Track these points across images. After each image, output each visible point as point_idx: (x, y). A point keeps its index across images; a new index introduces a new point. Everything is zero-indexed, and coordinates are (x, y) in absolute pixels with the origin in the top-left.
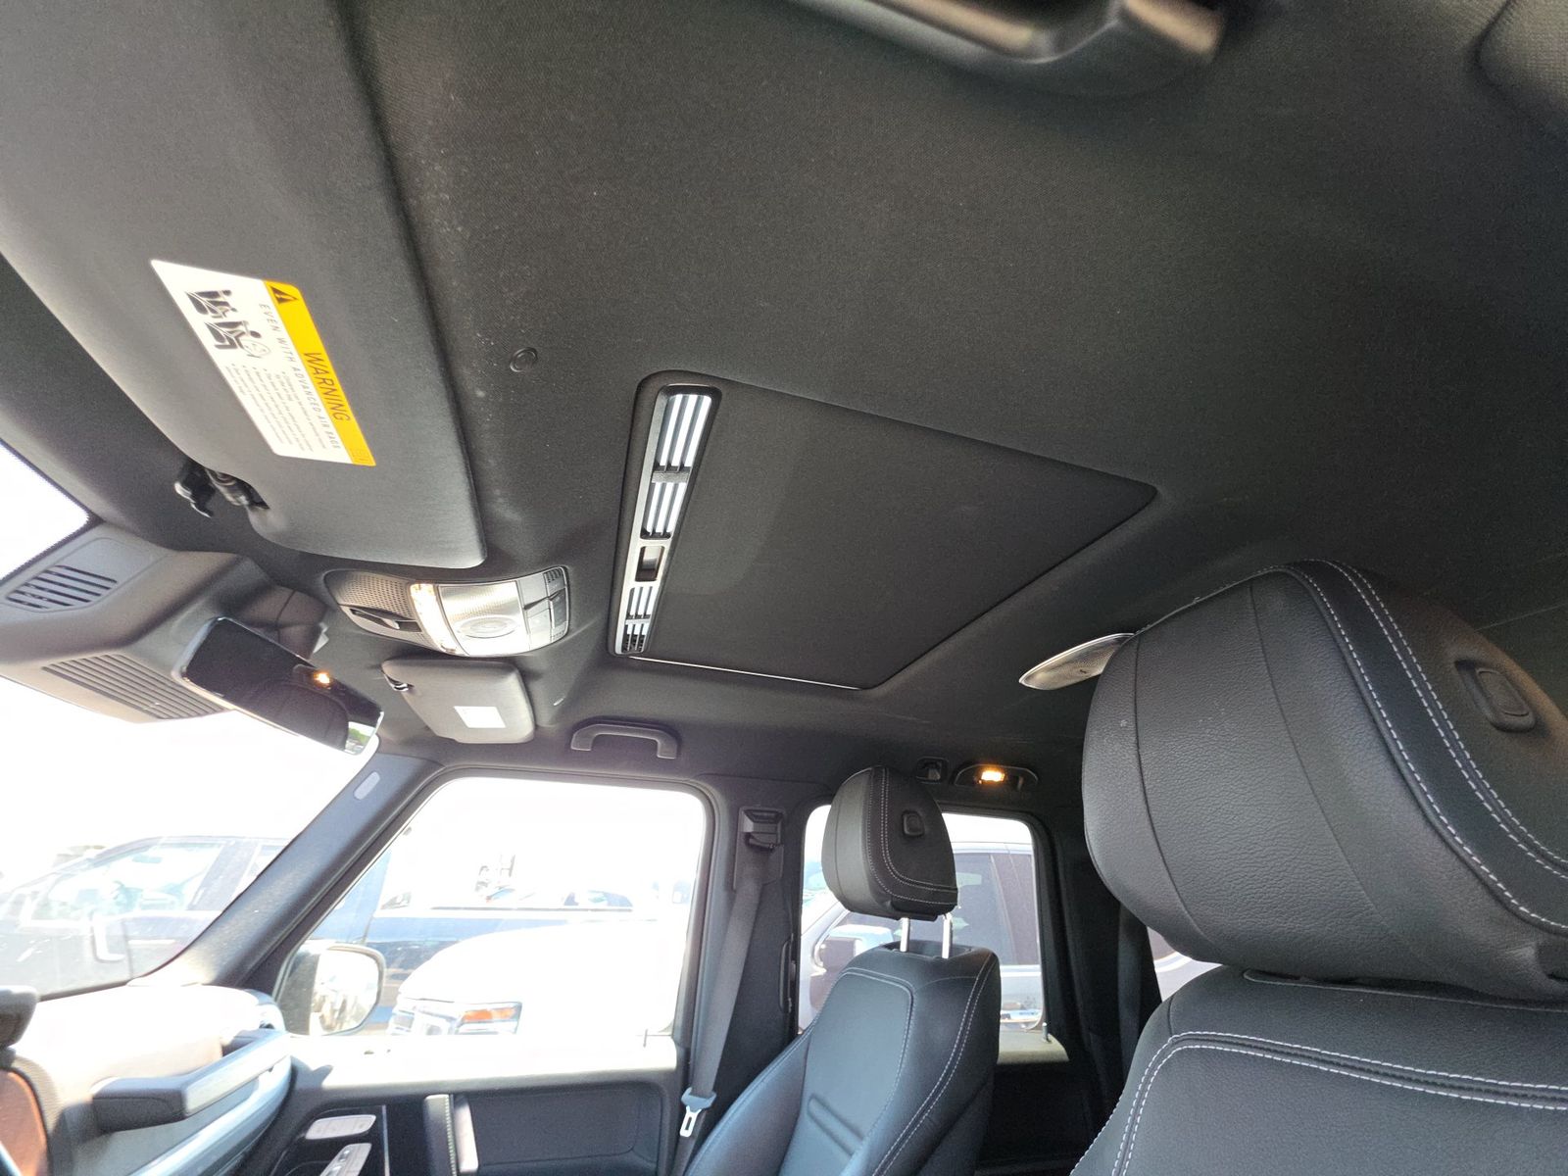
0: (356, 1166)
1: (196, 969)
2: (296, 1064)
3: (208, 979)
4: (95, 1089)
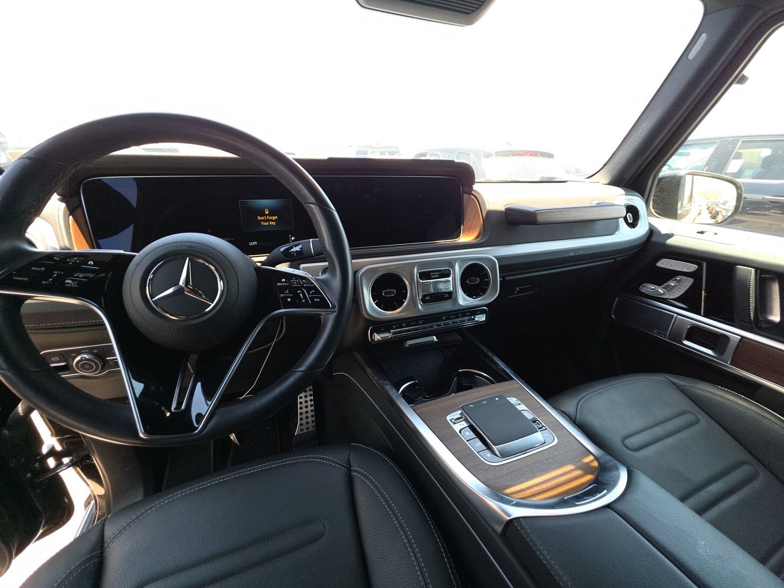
0: (684, 287)
1: (604, 178)
2: (653, 228)
3: (607, 182)
4: (506, 207)
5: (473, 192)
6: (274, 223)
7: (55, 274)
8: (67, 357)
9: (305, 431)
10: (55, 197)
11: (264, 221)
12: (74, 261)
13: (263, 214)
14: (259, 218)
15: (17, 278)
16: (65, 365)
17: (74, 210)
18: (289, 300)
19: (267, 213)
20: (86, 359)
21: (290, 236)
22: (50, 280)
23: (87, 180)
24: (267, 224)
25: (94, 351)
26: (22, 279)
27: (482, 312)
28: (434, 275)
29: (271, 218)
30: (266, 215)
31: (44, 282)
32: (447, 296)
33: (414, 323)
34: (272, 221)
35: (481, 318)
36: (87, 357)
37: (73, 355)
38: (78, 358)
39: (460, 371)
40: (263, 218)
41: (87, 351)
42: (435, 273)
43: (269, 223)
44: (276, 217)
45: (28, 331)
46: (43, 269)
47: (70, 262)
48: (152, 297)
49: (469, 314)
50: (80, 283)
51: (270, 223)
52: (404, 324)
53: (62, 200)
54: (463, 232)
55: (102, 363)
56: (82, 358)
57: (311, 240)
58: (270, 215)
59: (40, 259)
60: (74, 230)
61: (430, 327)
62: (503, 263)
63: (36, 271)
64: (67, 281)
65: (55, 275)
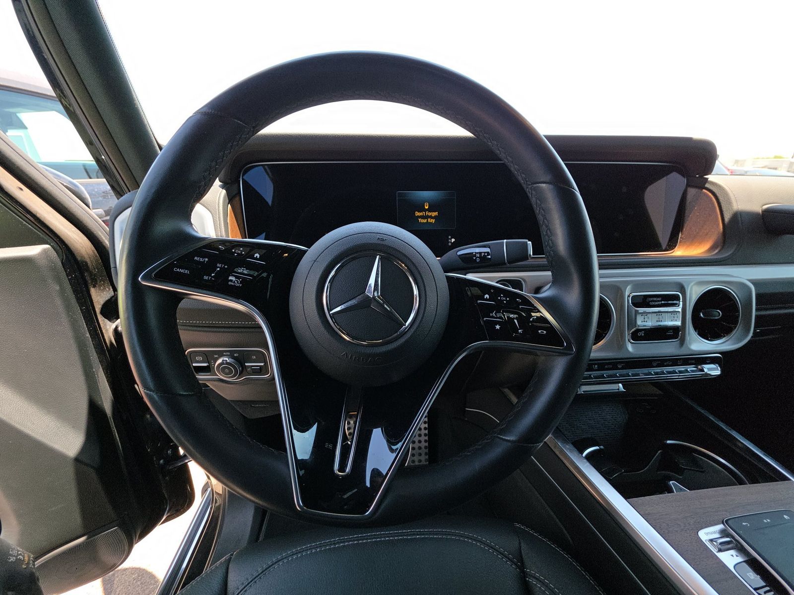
4: (765, 207)
5: (707, 185)
6: (433, 221)
7: (219, 267)
8: (209, 357)
9: (417, 463)
10: (217, 183)
11: (422, 217)
12: (239, 252)
13: (422, 209)
14: (417, 214)
15: (178, 270)
16: (207, 366)
17: (232, 198)
18: (498, 327)
19: (427, 208)
20: (227, 363)
21: (450, 237)
22: (213, 275)
23: (246, 167)
24: (425, 221)
25: (235, 355)
26: (182, 271)
27: (713, 361)
28: (654, 301)
29: (430, 214)
30: (425, 210)
31: (206, 278)
32: (671, 333)
33: (611, 366)
34: (431, 217)
35: (713, 370)
36: (228, 361)
37: (215, 356)
38: (220, 361)
39: (669, 442)
40: (421, 214)
41: (229, 354)
42: (655, 299)
43: (427, 220)
44: (436, 214)
45: (179, 327)
46: (206, 259)
47: (235, 252)
48: (329, 310)
49: (693, 361)
50: (244, 281)
51: (429, 220)
52: (596, 366)
53: (223, 187)
54: (680, 242)
55: (241, 369)
56: (223, 360)
57: (505, 241)
58: (430, 210)
59: (205, 247)
60: (231, 221)
61: (633, 375)
62: (762, 291)
63: (199, 262)
64: (231, 278)
65: (218, 269)
